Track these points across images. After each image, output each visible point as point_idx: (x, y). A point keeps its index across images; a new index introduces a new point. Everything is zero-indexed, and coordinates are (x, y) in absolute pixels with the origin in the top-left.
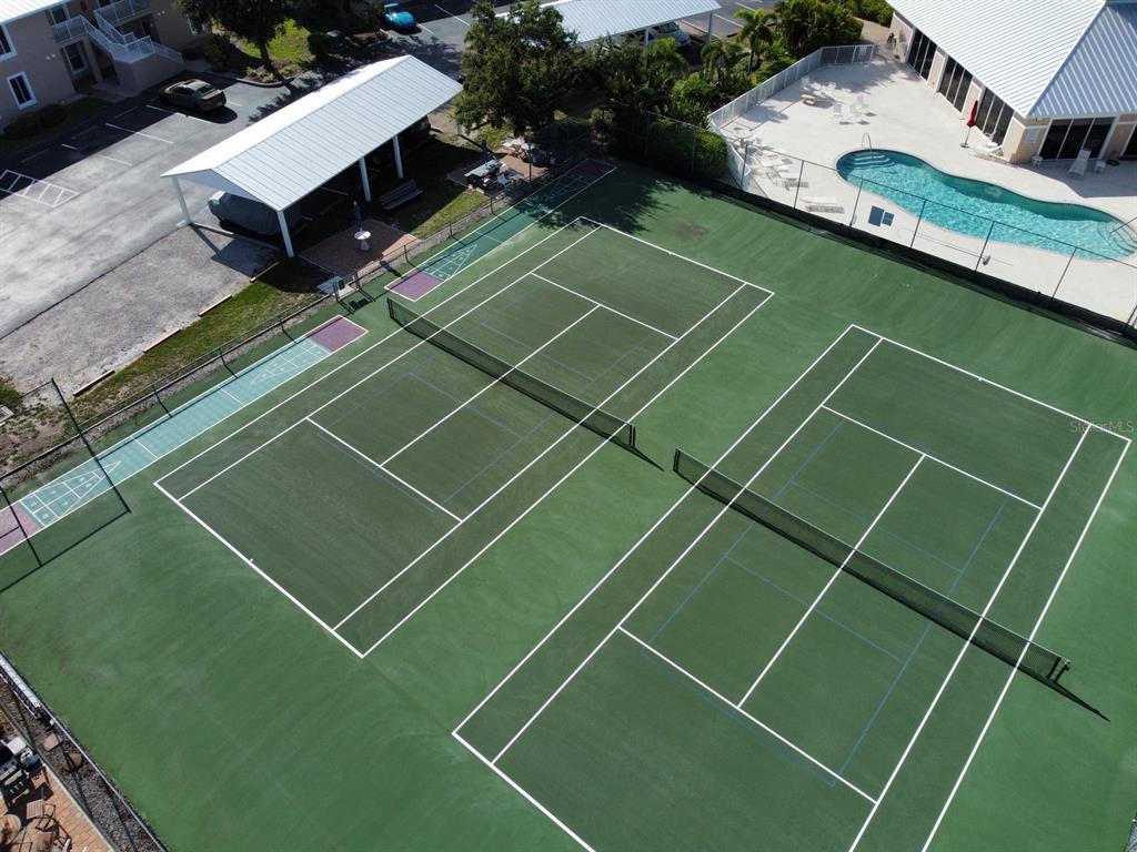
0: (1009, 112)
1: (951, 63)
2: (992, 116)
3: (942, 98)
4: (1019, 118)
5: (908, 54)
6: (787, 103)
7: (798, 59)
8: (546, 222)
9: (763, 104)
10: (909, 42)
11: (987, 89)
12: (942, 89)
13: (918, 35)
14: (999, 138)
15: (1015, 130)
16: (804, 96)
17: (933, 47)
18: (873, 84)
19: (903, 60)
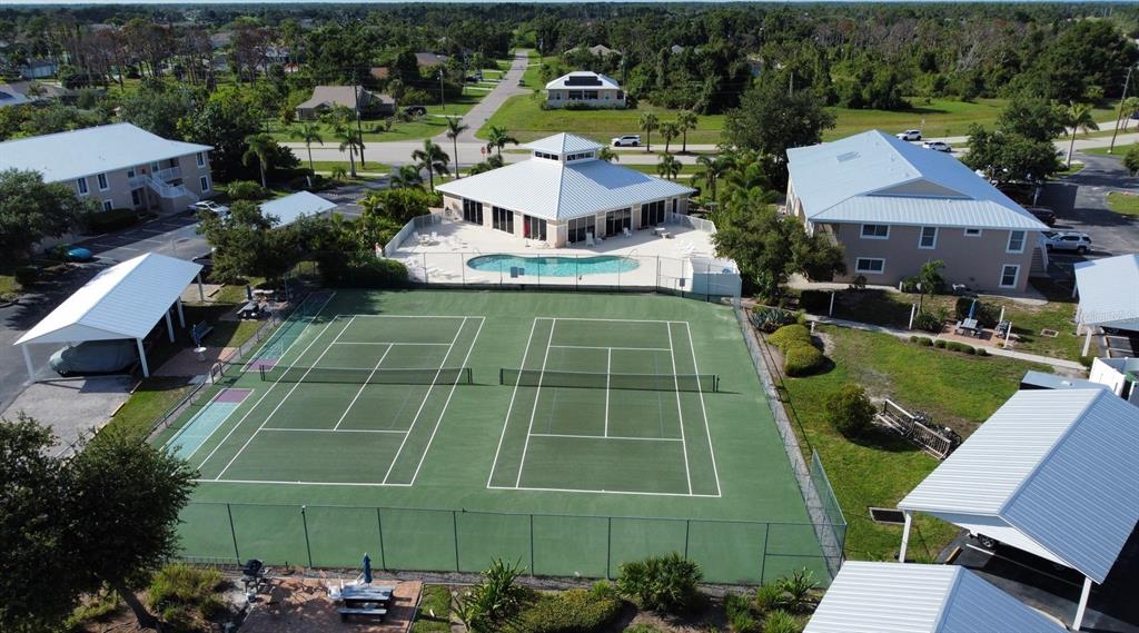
0: (543, 223)
1: (495, 210)
2: (535, 227)
3: (498, 231)
4: (552, 222)
5: (463, 215)
8: (316, 322)
10: (461, 208)
11: (525, 215)
12: (495, 227)
13: (466, 201)
14: (544, 237)
15: (551, 230)
17: (480, 205)
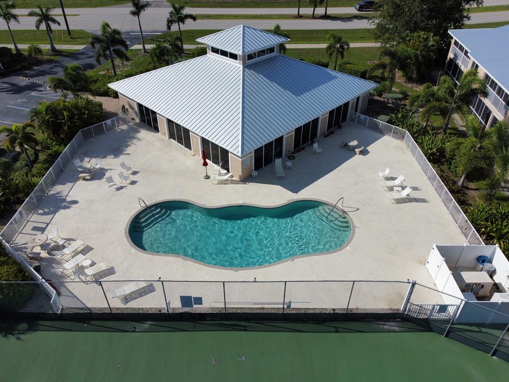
0: (225, 151)
1: (170, 122)
2: (213, 152)
3: (174, 142)
4: (233, 154)
5: (139, 115)
6: (70, 185)
7: (66, 145)
9: (51, 193)
10: (137, 110)
11: (202, 137)
12: (172, 137)
13: (141, 107)
14: (225, 167)
15: (235, 161)
16: (81, 175)
17: (154, 113)
18: (127, 146)
19: (137, 120)
